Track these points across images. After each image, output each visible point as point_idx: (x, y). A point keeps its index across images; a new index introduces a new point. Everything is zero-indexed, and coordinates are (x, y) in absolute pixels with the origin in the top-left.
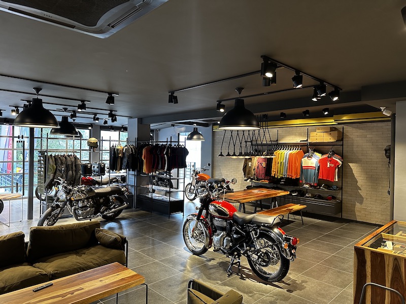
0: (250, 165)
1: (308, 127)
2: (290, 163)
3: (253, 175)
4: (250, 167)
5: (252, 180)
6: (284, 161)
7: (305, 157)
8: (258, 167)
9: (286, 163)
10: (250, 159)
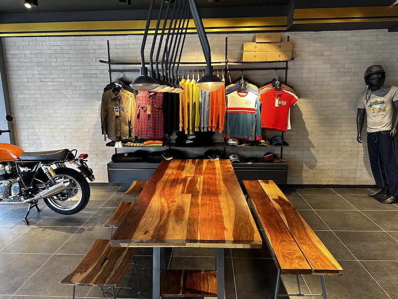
2: (212, 104)
3: (128, 132)
4: (117, 117)
5: (124, 142)
6: (200, 100)
7: (230, 91)
8: (138, 116)
9: (204, 105)
10: (118, 100)
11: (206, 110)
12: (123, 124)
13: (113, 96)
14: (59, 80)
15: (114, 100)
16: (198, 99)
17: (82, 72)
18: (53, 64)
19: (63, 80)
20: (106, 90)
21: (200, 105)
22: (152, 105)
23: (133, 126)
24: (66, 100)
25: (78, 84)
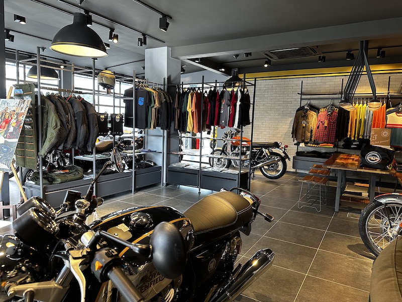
0: (304, 125)
1: (390, 75)
2: (375, 120)
3: (309, 138)
4: (304, 127)
5: (306, 143)
6: (366, 117)
7: (390, 112)
8: (318, 127)
9: (368, 120)
10: (305, 117)
11: (370, 124)
12: (307, 132)
13: (303, 115)
14: (267, 105)
15: (303, 117)
16: (364, 117)
17: (283, 100)
18: (266, 96)
19: (270, 105)
20: (298, 110)
21: (365, 121)
22: (329, 120)
23: (313, 133)
24: (270, 117)
25: (279, 107)
